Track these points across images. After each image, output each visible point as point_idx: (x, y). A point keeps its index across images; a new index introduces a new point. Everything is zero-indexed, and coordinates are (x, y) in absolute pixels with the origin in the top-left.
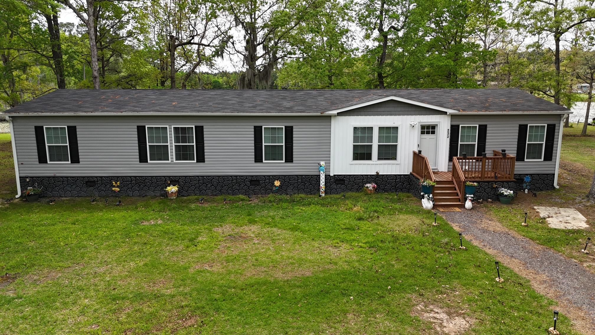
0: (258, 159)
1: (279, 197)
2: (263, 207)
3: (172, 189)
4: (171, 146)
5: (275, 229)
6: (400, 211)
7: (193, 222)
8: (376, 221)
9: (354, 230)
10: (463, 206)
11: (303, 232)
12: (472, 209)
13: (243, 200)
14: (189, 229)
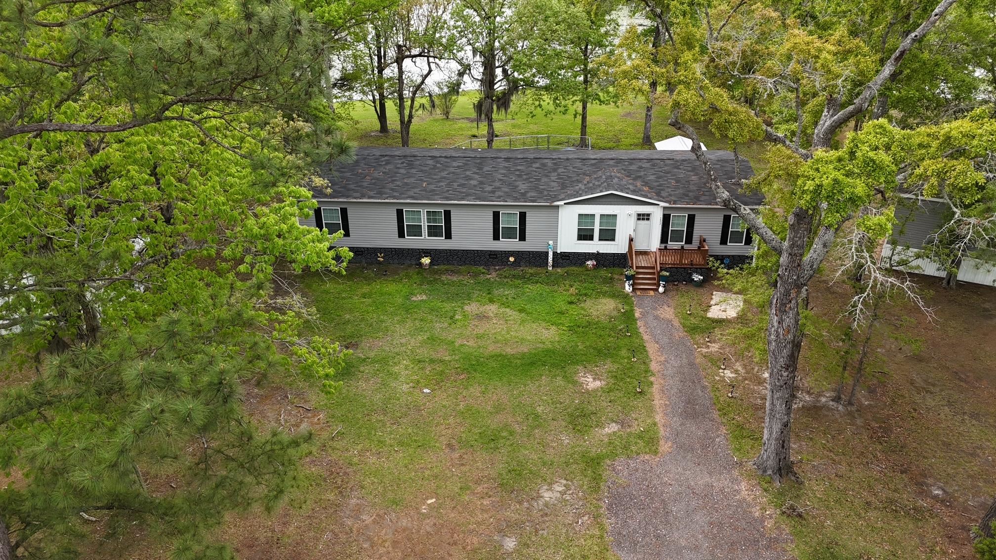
0: (496, 237)
1: (513, 272)
2: (500, 284)
3: (426, 261)
4: (424, 226)
5: (508, 310)
6: (604, 294)
7: (448, 298)
8: (582, 305)
9: (564, 314)
10: (657, 290)
11: (528, 314)
12: (664, 292)
13: (483, 273)
14: (448, 306)
